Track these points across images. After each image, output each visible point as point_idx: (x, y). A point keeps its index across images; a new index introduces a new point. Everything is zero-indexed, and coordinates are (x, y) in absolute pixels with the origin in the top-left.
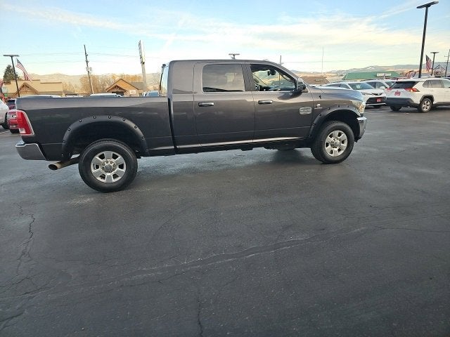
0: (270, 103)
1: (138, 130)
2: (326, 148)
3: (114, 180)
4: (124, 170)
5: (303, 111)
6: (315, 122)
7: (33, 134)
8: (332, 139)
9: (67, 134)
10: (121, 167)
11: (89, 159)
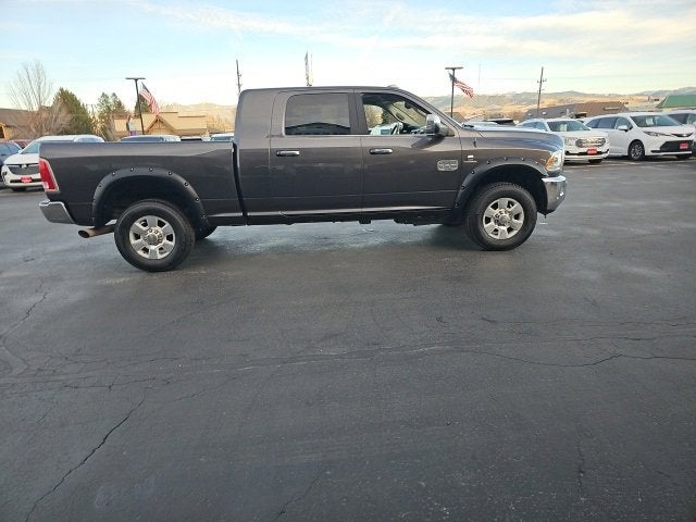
0: (388, 153)
1: (189, 187)
2: (486, 226)
3: (160, 257)
4: (172, 243)
5: (442, 166)
6: (465, 183)
7: (57, 190)
8: (497, 211)
9: (98, 191)
10: (170, 238)
11: (127, 225)
